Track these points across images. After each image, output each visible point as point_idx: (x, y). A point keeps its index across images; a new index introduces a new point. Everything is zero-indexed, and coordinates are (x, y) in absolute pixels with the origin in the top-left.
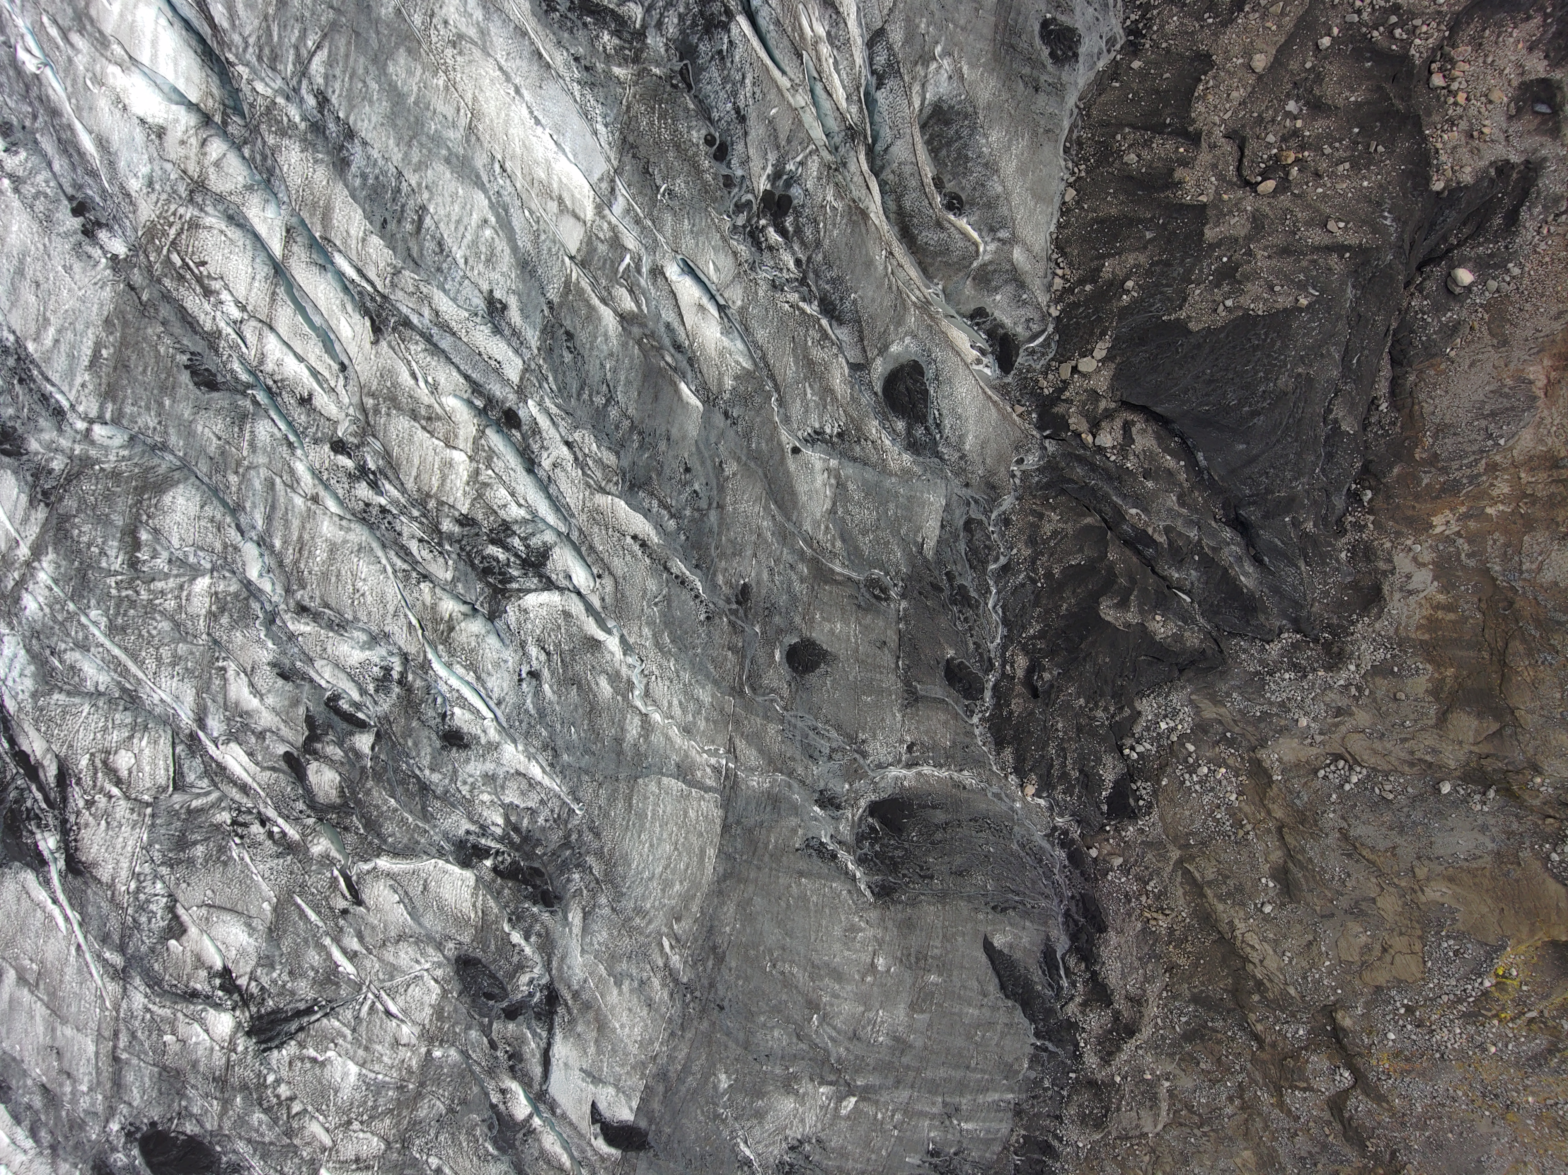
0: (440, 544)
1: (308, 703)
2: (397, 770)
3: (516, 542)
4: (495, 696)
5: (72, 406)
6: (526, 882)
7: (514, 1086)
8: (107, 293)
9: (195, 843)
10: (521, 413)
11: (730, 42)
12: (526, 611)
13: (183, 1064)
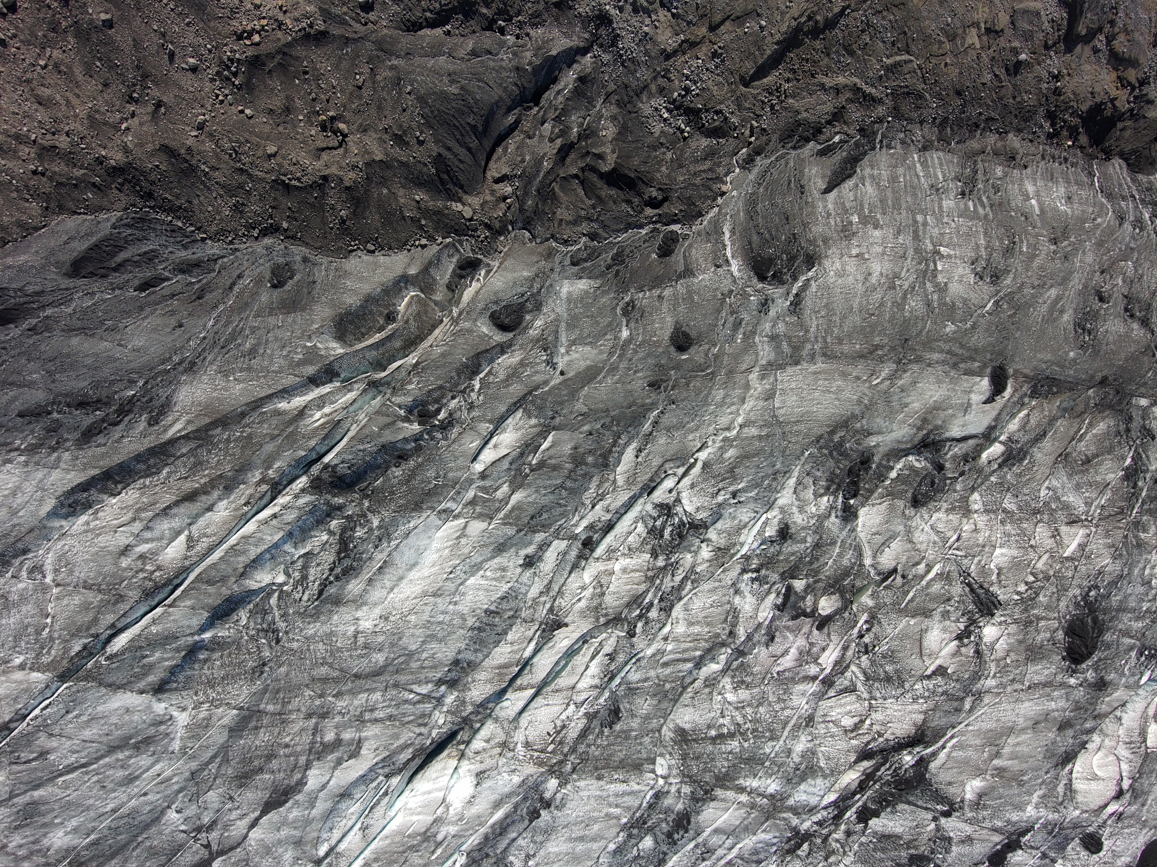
0: (672, 565)
1: (785, 621)
2: (811, 563)
3: (658, 523)
4: (753, 515)
5: (652, 788)
6: (858, 476)
7: (984, 456)
8: (582, 784)
9: (886, 672)
10: (583, 537)
11: (342, 462)
12: (698, 509)
13: (1022, 648)
